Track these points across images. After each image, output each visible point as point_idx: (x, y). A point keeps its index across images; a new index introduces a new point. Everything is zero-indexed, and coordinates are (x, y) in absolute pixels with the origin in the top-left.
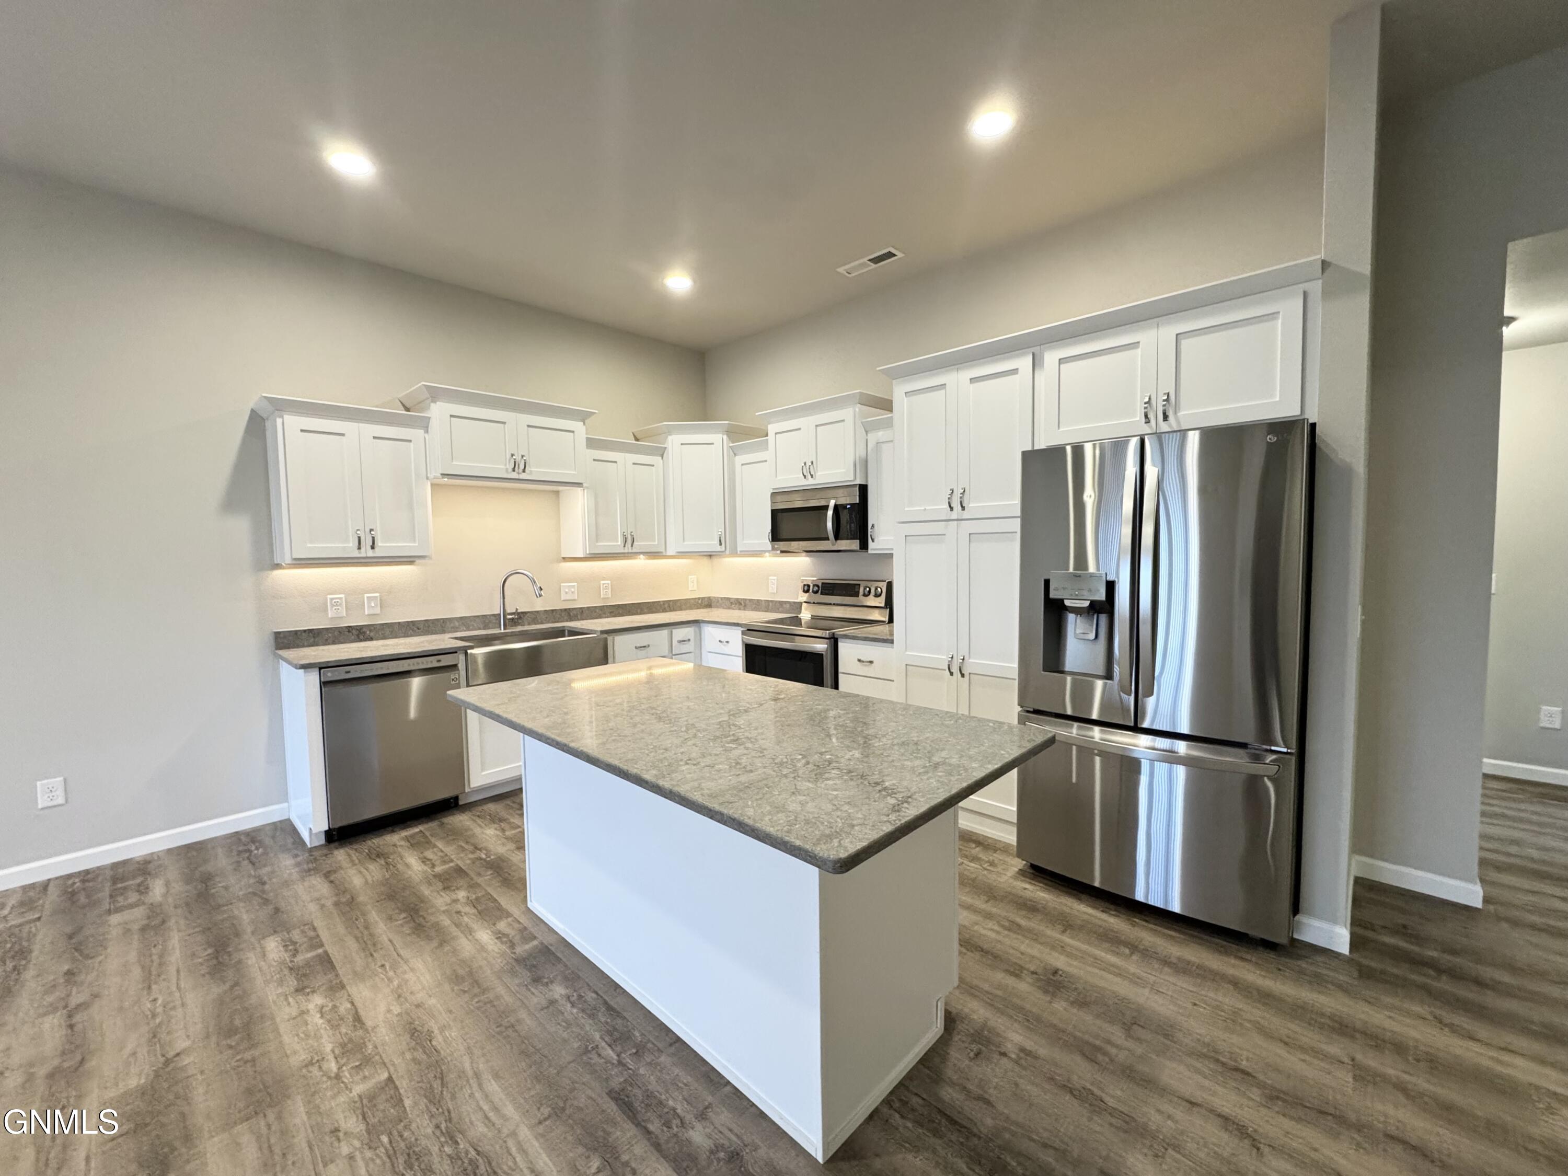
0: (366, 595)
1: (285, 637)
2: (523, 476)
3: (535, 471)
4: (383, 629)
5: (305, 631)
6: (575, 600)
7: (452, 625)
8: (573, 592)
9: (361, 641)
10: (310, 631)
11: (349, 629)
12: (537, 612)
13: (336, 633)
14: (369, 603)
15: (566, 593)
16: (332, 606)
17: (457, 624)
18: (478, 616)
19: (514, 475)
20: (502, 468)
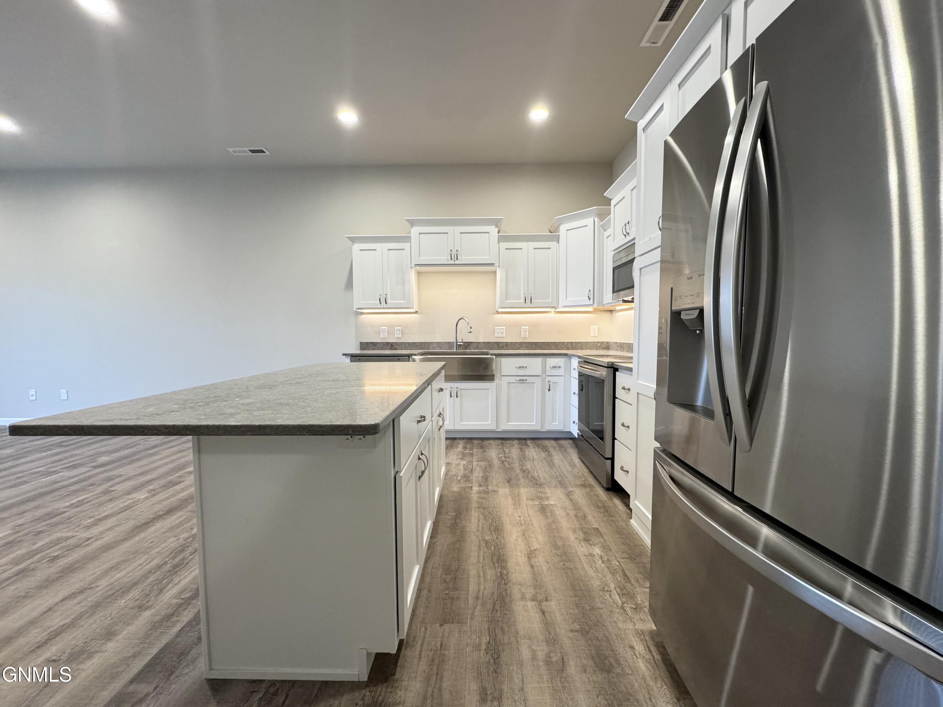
0: (396, 328)
1: (363, 345)
2: (457, 262)
3: (463, 259)
4: (401, 345)
5: (371, 343)
6: (503, 337)
7: (433, 346)
8: (502, 333)
9: (392, 350)
10: (373, 343)
11: (388, 343)
12: (479, 343)
13: (382, 345)
14: (397, 332)
15: (498, 333)
16: (382, 332)
17: (435, 345)
18: (446, 342)
19: (452, 262)
20: (445, 259)
